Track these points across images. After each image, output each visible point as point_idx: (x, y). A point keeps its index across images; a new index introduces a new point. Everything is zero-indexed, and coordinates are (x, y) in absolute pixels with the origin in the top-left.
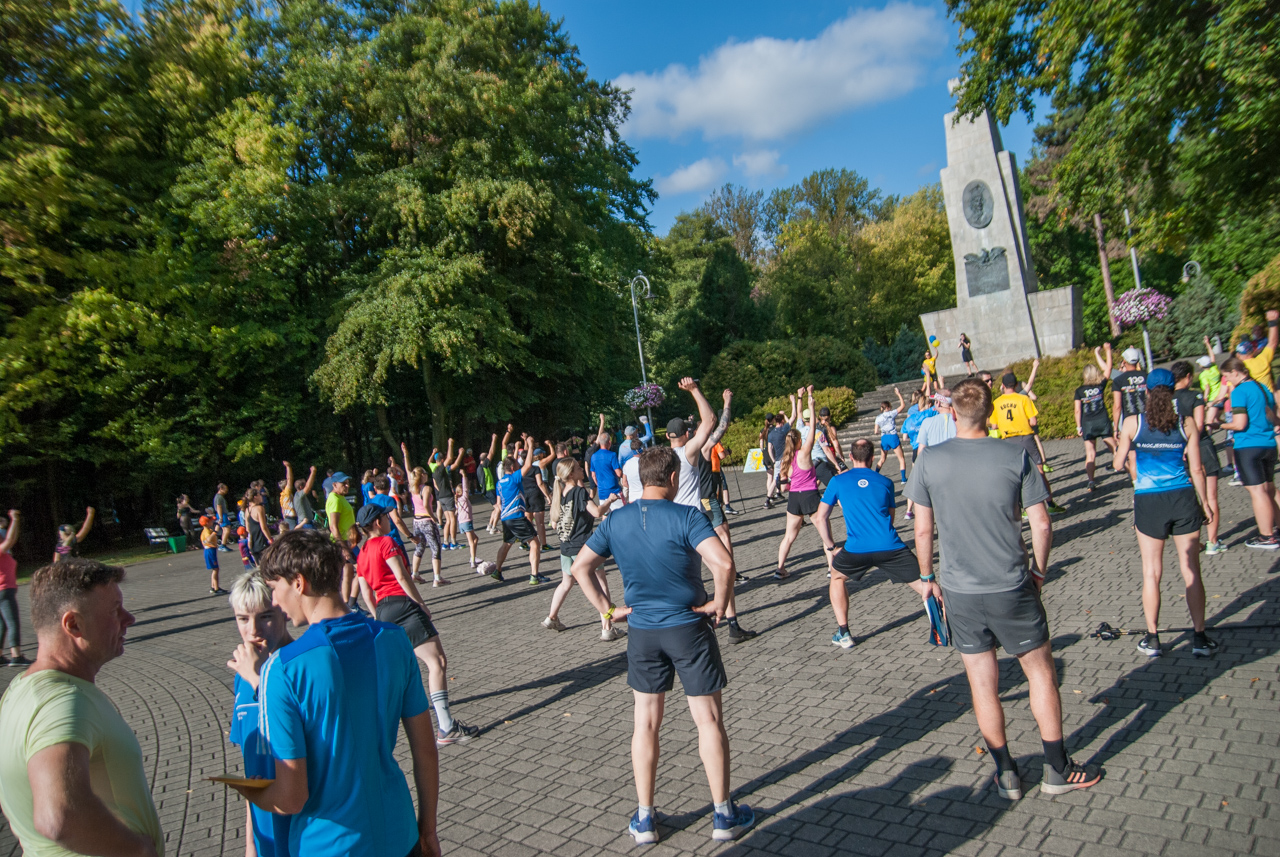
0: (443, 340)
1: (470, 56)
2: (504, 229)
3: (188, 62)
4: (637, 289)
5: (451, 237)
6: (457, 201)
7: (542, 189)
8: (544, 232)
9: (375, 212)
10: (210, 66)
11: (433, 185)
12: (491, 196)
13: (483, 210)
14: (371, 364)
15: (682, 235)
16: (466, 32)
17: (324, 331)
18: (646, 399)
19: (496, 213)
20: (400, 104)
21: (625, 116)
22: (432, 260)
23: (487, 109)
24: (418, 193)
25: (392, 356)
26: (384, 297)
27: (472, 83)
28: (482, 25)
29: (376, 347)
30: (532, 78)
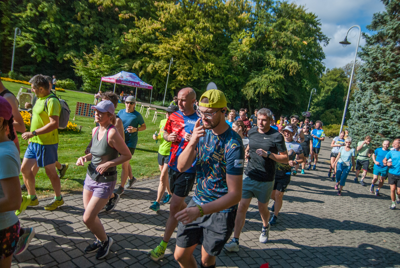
0: (271, 90)
1: (294, 32)
2: (289, 71)
4: (313, 91)
5: (279, 70)
6: (282, 62)
7: (300, 64)
8: (298, 73)
9: (265, 60)
10: (241, 22)
11: (278, 57)
12: (289, 63)
13: (287, 65)
14: (255, 91)
15: (333, 74)
16: (295, 26)
17: (247, 80)
18: (306, 115)
19: (289, 67)
20: (276, 38)
21: (327, 45)
22: (273, 73)
23: (295, 45)
24: (275, 59)
25: (260, 90)
26: (261, 78)
27: (294, 39)
28: (299, 25)
29: (257, 87)
30: (307, 39)
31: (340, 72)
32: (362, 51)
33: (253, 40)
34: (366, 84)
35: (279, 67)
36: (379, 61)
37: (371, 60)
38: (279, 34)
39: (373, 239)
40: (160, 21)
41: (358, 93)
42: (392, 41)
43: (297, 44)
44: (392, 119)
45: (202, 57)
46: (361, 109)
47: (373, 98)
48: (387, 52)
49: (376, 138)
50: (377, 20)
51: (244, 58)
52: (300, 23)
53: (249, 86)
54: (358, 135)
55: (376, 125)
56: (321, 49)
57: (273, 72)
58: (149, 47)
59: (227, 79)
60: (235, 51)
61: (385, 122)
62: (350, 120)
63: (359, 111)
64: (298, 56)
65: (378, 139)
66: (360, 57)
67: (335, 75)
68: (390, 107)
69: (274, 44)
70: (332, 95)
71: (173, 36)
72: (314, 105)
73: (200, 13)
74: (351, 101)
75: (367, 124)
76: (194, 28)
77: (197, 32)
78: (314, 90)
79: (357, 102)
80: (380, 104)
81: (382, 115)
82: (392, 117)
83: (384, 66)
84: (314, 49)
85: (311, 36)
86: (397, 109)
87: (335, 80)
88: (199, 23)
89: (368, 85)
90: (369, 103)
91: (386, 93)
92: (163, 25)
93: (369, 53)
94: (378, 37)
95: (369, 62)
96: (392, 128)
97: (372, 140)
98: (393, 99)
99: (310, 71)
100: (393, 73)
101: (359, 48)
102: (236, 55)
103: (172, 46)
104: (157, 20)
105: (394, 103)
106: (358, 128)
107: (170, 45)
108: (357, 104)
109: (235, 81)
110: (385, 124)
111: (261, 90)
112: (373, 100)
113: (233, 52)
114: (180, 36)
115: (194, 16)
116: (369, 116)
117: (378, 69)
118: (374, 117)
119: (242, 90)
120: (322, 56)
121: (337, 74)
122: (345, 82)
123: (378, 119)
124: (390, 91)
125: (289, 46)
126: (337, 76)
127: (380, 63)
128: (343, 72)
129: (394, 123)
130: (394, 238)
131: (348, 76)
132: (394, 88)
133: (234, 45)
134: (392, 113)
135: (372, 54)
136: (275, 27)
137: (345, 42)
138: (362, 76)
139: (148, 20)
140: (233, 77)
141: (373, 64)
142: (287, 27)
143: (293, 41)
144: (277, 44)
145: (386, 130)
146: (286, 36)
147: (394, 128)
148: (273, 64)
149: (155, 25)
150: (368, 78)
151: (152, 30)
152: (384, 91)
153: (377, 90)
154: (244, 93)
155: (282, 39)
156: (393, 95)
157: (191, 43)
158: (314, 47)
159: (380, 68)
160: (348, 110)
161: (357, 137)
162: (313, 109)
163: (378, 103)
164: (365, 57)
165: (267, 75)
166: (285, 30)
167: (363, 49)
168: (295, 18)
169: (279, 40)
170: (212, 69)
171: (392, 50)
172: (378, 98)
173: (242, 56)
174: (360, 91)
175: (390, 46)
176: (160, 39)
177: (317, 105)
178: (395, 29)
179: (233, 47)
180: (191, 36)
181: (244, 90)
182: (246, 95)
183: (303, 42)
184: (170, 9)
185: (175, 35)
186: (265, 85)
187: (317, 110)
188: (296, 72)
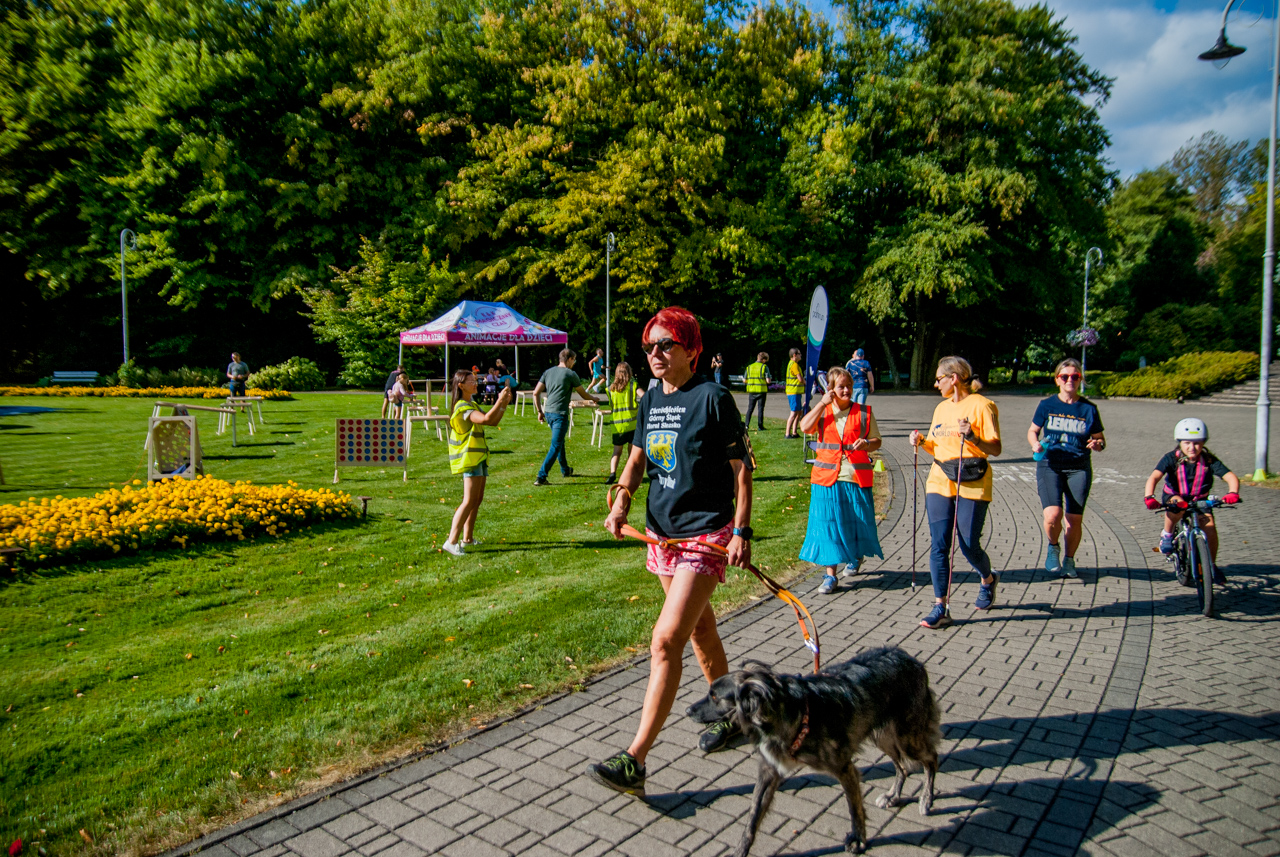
0: (951, 280)
1: (990, 78)
2: (1000, 207)
4: (1093, 257)
5: (964, 210)
6: (969, 184)
7: (1031, 178)
8: (1029, 206)
9: (909, 188)
11: (954, 168)
12: (993, 182)
13: (986, 191)
14: (897, 291)
16: (992, 56)
17: (862, 263)
19: (995, 194)
20: (936, 110)
21: (1105, 101)
22: (948, 224)
23: (1001, 120)
24: (943, 176)
25: (914, 287)
26: (911, 245)
27: (992, 99)
28: (1005, 51)
29: (900, 281)
30: (1039, 93)
33: (857, 130)
35: (962, 203)
38: (944, 93)
40: (549, 124)
43: (1008, 115)
45: (700, 213)
51: (836, 196)
52: (1005, 43)
53: (874, 279)
56: (1092, 116)
57: (944, 222)
58: (531, 211)
59: (793, 271)
60: (807, 179)
64: (1018, 152)
67: (1149, 194)
69: (934, 130)
70: (1151, 261)
71: (598, 163)
72: (1095, 305)
73: (666, 77)
76: (659, 127)
77: (671, 138)
78: (1094, 255)
84: (1071, 119)
85: (1046, 78)
87: (1151, 210)
88: (673, 109)
92: (561, 137)
99: (1066, 194)
102: (812, 190)
103: (598, 194)
104: (538, 121)
107: (591, 192)
109: (822, 270)
111: (919, 286)
113: (799, 182)
114: (621, 160)
115: (652, 89)
119: (854, 295)
120: (1096, 139)
121: (1154, 187)
122: (1187, 210)
125: (981, 126)
126: (1155, 196)
128: (1172, 181)
131: (1191, 189)
133: (799, 159)
136: (923, 76)
137: (1223, 51)
139: (512, 128)
140: (813, 260)
142: (963, 67)
143: (993, 104)
144: (941, 127)
146: (965, 94)
148: (940, 193)
149: (536, 139)
151: (527, 156)
154: (862, 305)
155: (955, 109)
157: (659, 175)
158: (1066, 112)
162: (1093, 318)
165: (927, 235)
166: (959, 77)
168: (986, 33)
169: (948, 115)
170: (740, 248)
173: (831, 189)
176: (558, 181)
177: (1105, 302)
179: (799, 165)
180: (656, 153)
181: (860, 295)
182: (870, 311)
183: (1027, 103)
184: (572, 81)
185: (605, 160)
186: (930, 267)
187: (1108, 319)
188: (1020, 205)
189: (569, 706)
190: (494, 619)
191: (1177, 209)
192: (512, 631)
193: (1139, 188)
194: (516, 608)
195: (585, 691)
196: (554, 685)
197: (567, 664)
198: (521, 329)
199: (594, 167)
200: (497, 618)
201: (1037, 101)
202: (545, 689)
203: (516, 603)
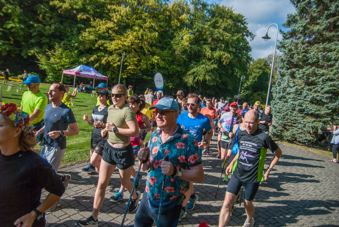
0: (207, 78)
1: (225, 29)
2: (223, 61)
3: (178, 19)
4: (243, 78)
5: (213, 61)
6: (217, 54)
7: (232, 55)
8: (230, 62)
9: (202, 53)
10: (181, 22)
11: (213, 50)
12: (223, 55)
13: (220, 57)
14: (195, 78)
16: (226, 24)
17: (188, 70)
18: (238, 97)
19: (223, 58)
20: (212, 34)
23: (226, 40)
24: (210, 51)
26: (200, 68)
28: (230, 23)
29: (196, 76)
30: (236, 35)
31: (264, 62)
32: (280, 44)
33: (192, 36)
34: (284, 71)
35: (214, 59)
36: (293, 52)
37: (287, 51)
38: (214, 31)
39: (293, 196)
40: (113, 21)
41: (278, 78)
42: (302, 36)
43: (228, 39)
44: (306, 99)
45: (149, 51)
46: (281, 91)
47: (290, 83)
48: (299, 45)
49: (294, 115)
50: (290, 19)
51: (184, 52)
52: (230, 22)
53: (190, 75)
54: (280, 113)
55: (293, 104)
56: (248, 43)
57: (209, 63)
58: (104, 43)
59: (170, 69)
60: (177, 46)
61: (300, 101)
62: (273, 101)
63: (280, 93)
64: (229, 48)
65: (295, 115)
66: (278, 49)
67: (260, 64)
68: (304, 90)
69: (210, 40)
70: (258, 80)
71: (124, 34)
72: (244, 89)
73: (147, 14)
74: (273, 85)
75: (286, 103)
76: (141, 27)
77: (144, 30)
79: (278, 86)
80: (296, 87)
81: (298, 96)
82: (305, 97)
83: (297, 56)
84: (243, 43)
85: (238, 32)
86: (309, 91)
87: (260, 68)
88: (146, 23)
89: (286, 72)
90: (287, 86)
91: (300, 78)
92: (115, 25)
93: (286, 46)
94: (291, 33)
95: (285, 53)
96: (306, 106)
97: (291, 117)
98: (305, 83)
99: (240, 61)
100: (304, 61)
101: (277, 41)
102: (178, 50)
103: (123, 42)
104: (110, 20)
105: (306, 86)
106: (279, 107)
107: (121, 41)
108: (278, 88)
109: (178, 71)
110: (300, 103)
111: (199, 78)
112: (290, 84)
113: (175, 46)
114: (130, 34)
115: (142, 17)
116: (287, 97)
117: (293, 58)
118: (291, 98)
119: (184, 78)
120: (248, 49)
121: (262, 63)
122: (268, 70)
123: (294, 99)
124: (303, 76)
125: (221, 41)
126: (262, 65)
127: (294, 54)
128: (266, 62)
129: (307, 102)
130: (309, 195)
131: (271, 65)
132: (306, 74)
133: (176, 41)
134: (305, 94)
135: (287, 47)
136: (210, 25)
137: (267, 37)
138: (281, 65)
139: (102, 20)
140: (176, 68)
141: (289, 55)
142: (219, 25)
143: (225, 36)
144: (212, 39)
145: (301, 108)
146: (219, 32)
147: (308, 107)
148: (209, 56)
149: (109, 24)
150: (285, 66)
151: (106, 29)
152: (298, 76)
153: (293, 75)
154: (186, 81)
155: (216, 35)
156: (305, 79)
157: (139, 40)
158: (242, 41)
159: (295, 58)
160: (271, 93)
161: (279, 114)
162: (243, 92)
163: (294, 86)
164: (283, 49)
165: (204, 66)
166: (218, 27)
167: (281, 43)
168: (226, 18)
169: (214, 36)
170: (158, 61)
171: (303, 43)
172: (294, 82)
173: (183, 49)
174: (280, 77)
175: (301, 40)
176: (113, 36)
177: (247, 89)
178: (304, 27)
179: (176, 42)
180: (140, 34)
181: (185, 78)
182: (187, 83)
183: (233, 37)
184: (120, 11)
185: (126, 33)
186: (203, 74)
187: (247, 93)
188: (228, 61)
189: (83, 165)
190: (71, 145)
191: (266, 69)
192: (75, 148)
193: (258, 62)
194: (77, 143)
195: (88, 162)
196: (81, 160)
197: (86, 156)
198: (96, 75)
199: (123, 35)
200: (72, 145)
201: (235, 37)
202: (79, 161)
203: (77, 142)
